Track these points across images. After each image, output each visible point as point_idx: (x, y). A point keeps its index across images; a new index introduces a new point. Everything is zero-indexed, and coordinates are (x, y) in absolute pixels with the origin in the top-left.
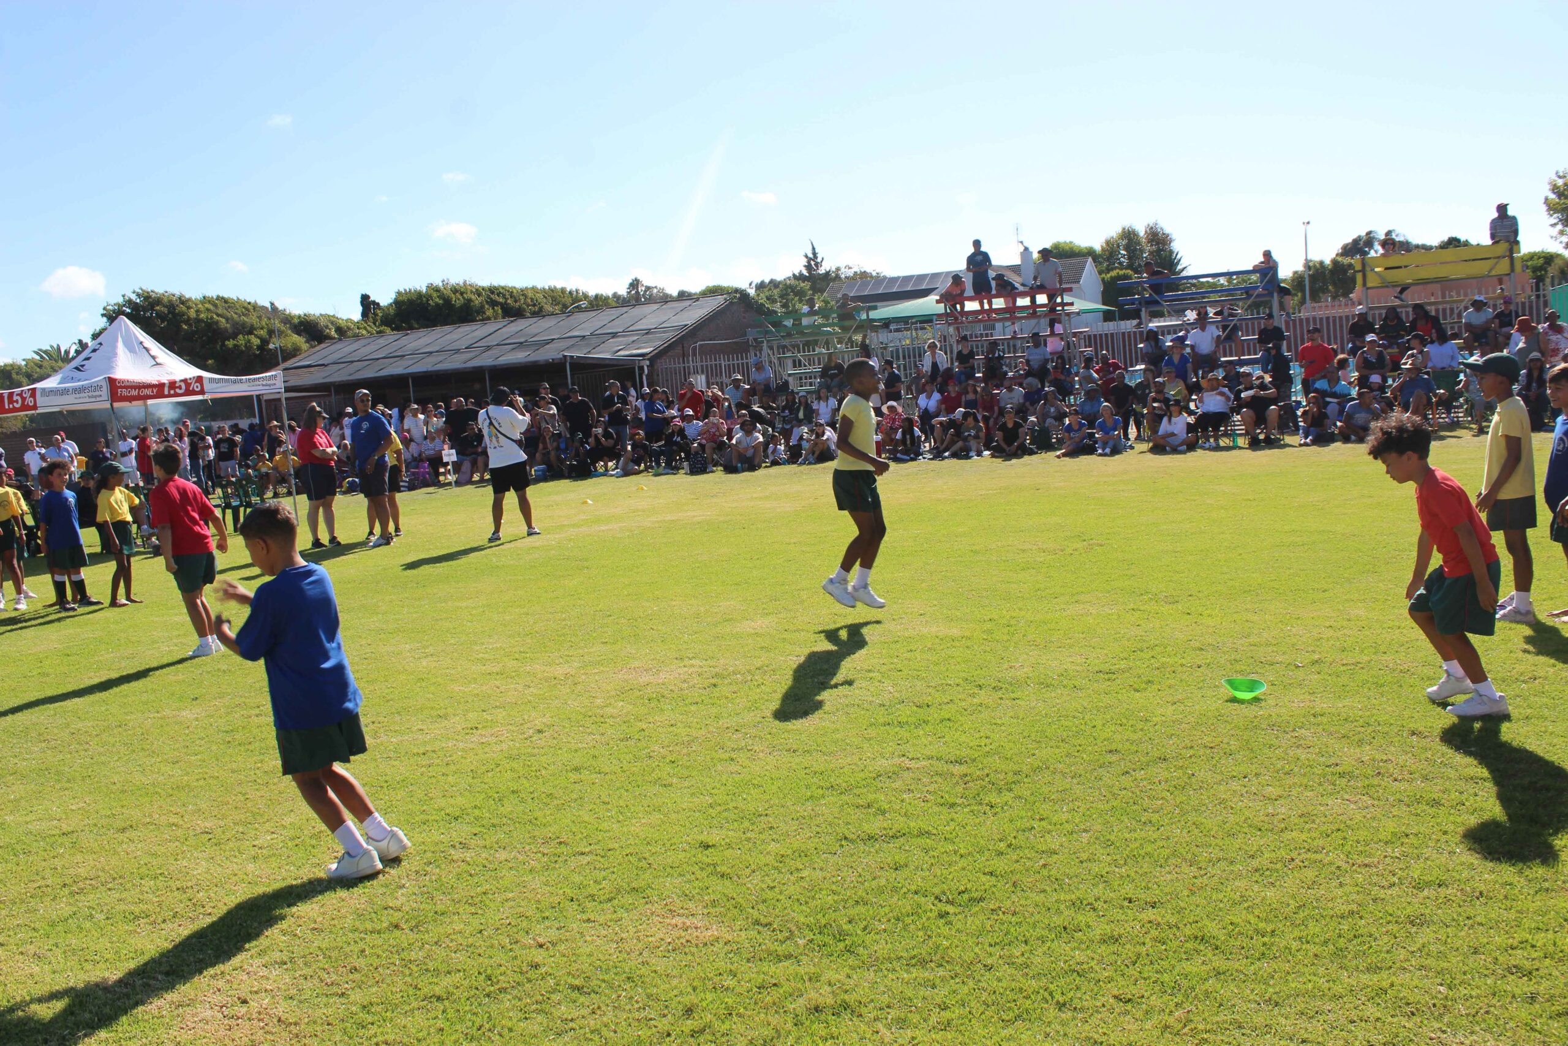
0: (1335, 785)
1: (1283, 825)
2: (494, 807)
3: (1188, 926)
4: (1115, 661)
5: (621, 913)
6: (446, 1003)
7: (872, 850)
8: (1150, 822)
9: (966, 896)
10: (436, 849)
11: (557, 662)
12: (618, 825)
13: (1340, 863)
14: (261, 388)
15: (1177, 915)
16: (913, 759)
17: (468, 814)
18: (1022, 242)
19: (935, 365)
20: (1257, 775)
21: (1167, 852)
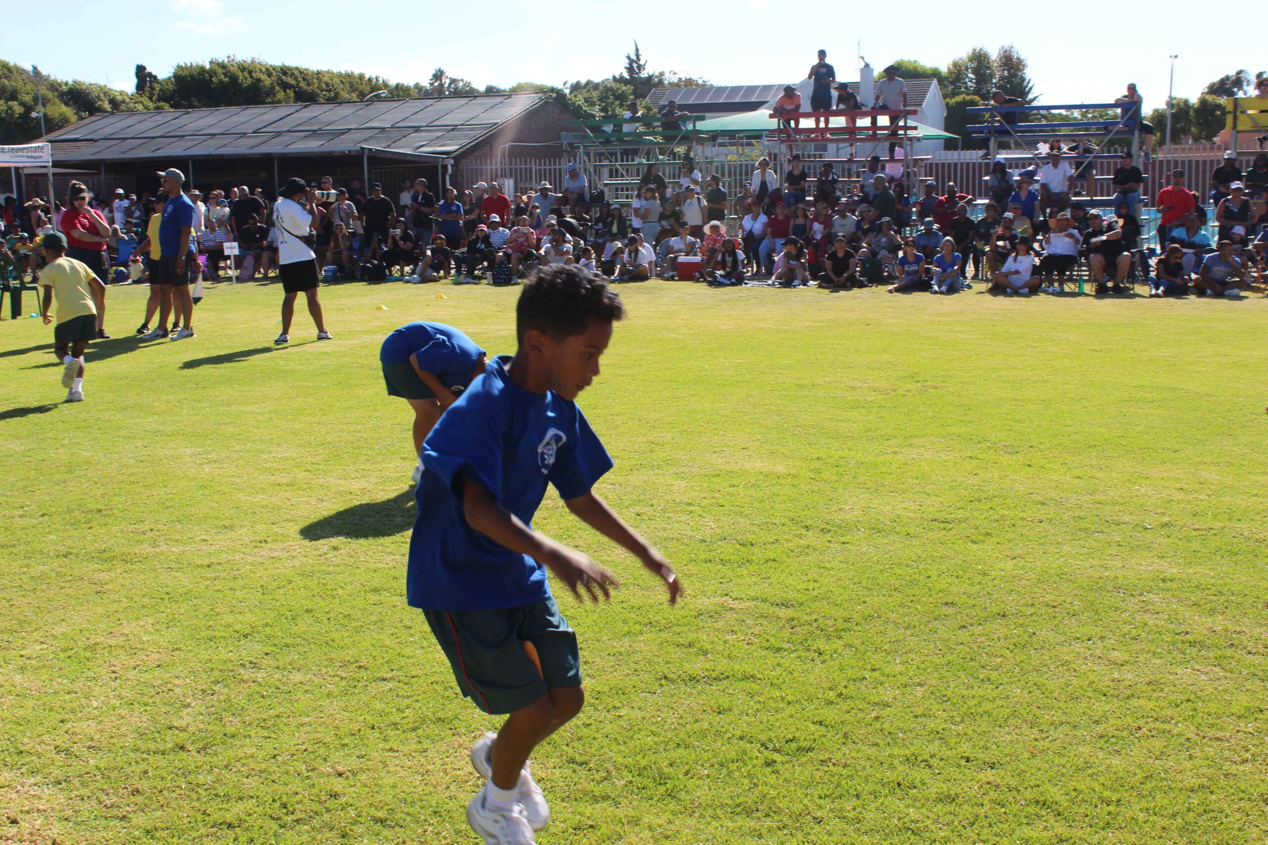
0: (1185, 654)
1: (1129, 692)
2: (287, 626)
3: (1029, 789)
4: (950, 510)
5: (426, 744)
6: (238, 830)
7: (693, 691)
8: (989, 680)
9: (794, 745)
10: (225, 667)
11: (353, 476)
12: (422, 651)
13: (1190, 735)
14: (25, 159)
15: (1017, 778)
16: (736, 599)
17: (258, 633)
18: (862, 58)
19: (764, 184)
20: (1102, 638)
21: (1007, 712)
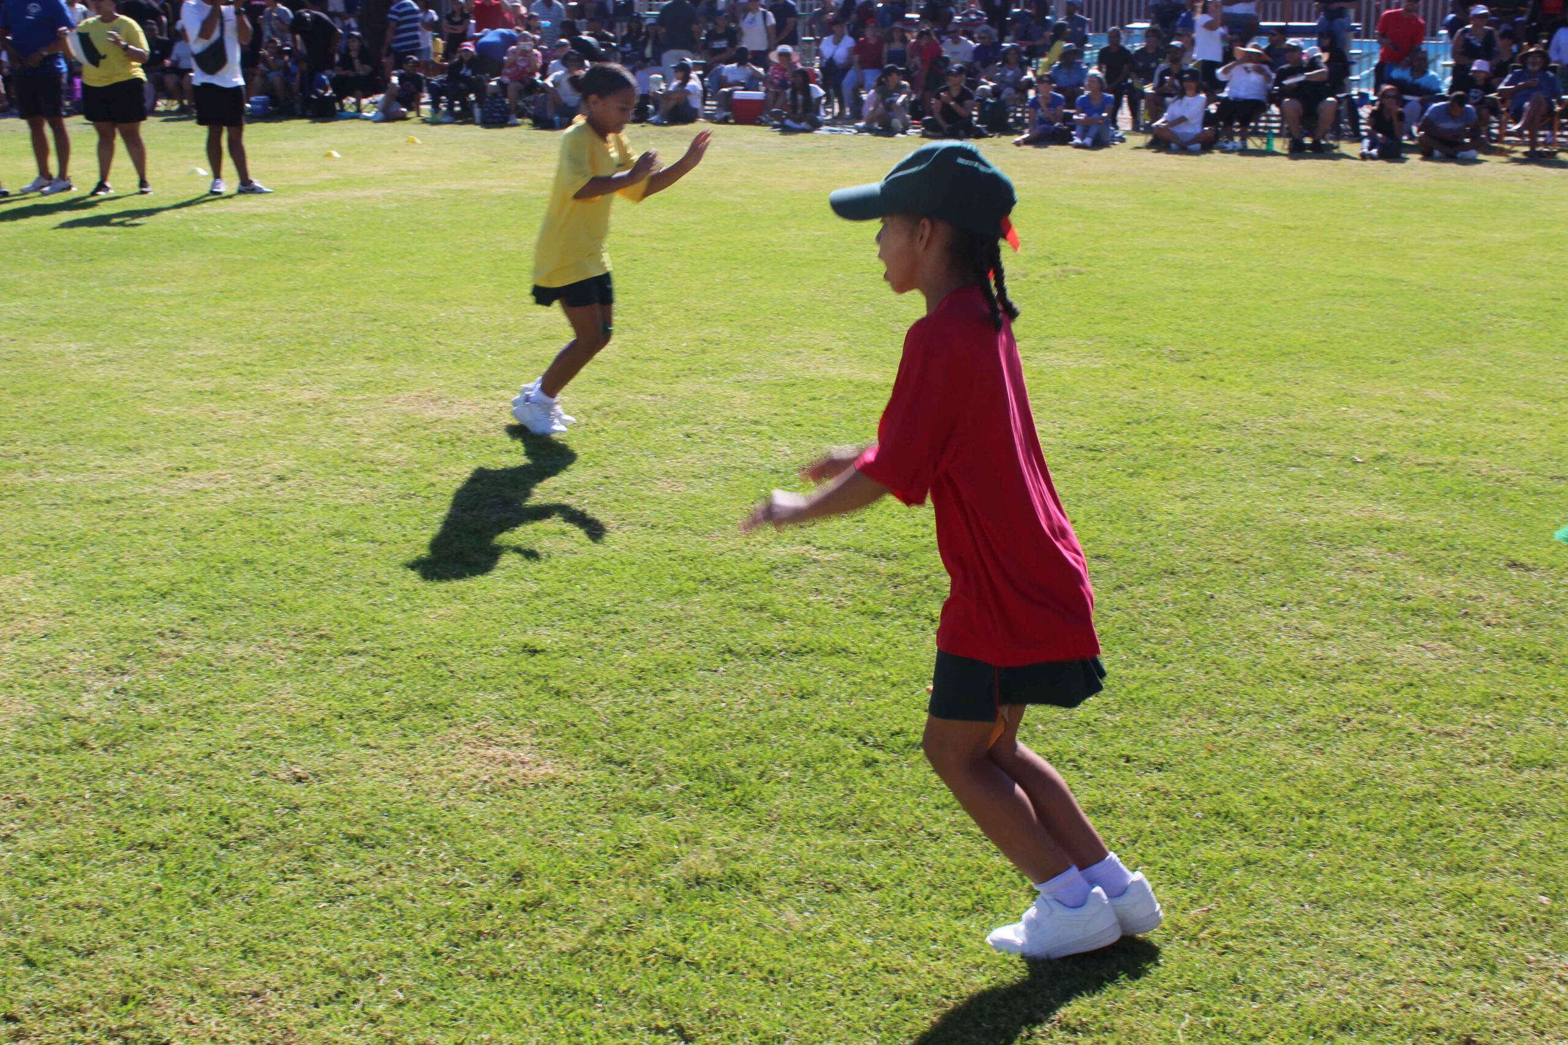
0: (1405, 625)
1: (1335, 674)
2: (218, 582)
3: (1207, 798)
4: (1101, 434)
5: (414, 738)
6: (164, 853)
7: (767, 669)
8: (1154, 656)
9: (901, 740)
10: (136, 637)
11: (301, 381)
12: (404, 615)
13: (1412, 729)
15: (1192, 783)
16: (821, 548)
17: (181, 591)
20: (1300, 603)
21: (1176, 698)
